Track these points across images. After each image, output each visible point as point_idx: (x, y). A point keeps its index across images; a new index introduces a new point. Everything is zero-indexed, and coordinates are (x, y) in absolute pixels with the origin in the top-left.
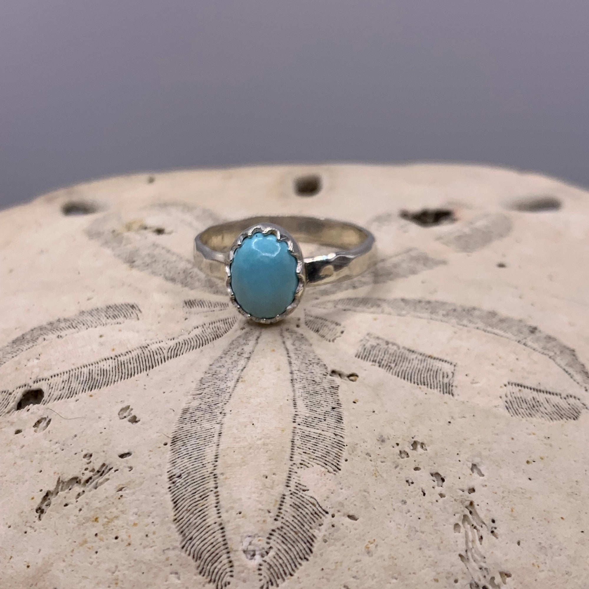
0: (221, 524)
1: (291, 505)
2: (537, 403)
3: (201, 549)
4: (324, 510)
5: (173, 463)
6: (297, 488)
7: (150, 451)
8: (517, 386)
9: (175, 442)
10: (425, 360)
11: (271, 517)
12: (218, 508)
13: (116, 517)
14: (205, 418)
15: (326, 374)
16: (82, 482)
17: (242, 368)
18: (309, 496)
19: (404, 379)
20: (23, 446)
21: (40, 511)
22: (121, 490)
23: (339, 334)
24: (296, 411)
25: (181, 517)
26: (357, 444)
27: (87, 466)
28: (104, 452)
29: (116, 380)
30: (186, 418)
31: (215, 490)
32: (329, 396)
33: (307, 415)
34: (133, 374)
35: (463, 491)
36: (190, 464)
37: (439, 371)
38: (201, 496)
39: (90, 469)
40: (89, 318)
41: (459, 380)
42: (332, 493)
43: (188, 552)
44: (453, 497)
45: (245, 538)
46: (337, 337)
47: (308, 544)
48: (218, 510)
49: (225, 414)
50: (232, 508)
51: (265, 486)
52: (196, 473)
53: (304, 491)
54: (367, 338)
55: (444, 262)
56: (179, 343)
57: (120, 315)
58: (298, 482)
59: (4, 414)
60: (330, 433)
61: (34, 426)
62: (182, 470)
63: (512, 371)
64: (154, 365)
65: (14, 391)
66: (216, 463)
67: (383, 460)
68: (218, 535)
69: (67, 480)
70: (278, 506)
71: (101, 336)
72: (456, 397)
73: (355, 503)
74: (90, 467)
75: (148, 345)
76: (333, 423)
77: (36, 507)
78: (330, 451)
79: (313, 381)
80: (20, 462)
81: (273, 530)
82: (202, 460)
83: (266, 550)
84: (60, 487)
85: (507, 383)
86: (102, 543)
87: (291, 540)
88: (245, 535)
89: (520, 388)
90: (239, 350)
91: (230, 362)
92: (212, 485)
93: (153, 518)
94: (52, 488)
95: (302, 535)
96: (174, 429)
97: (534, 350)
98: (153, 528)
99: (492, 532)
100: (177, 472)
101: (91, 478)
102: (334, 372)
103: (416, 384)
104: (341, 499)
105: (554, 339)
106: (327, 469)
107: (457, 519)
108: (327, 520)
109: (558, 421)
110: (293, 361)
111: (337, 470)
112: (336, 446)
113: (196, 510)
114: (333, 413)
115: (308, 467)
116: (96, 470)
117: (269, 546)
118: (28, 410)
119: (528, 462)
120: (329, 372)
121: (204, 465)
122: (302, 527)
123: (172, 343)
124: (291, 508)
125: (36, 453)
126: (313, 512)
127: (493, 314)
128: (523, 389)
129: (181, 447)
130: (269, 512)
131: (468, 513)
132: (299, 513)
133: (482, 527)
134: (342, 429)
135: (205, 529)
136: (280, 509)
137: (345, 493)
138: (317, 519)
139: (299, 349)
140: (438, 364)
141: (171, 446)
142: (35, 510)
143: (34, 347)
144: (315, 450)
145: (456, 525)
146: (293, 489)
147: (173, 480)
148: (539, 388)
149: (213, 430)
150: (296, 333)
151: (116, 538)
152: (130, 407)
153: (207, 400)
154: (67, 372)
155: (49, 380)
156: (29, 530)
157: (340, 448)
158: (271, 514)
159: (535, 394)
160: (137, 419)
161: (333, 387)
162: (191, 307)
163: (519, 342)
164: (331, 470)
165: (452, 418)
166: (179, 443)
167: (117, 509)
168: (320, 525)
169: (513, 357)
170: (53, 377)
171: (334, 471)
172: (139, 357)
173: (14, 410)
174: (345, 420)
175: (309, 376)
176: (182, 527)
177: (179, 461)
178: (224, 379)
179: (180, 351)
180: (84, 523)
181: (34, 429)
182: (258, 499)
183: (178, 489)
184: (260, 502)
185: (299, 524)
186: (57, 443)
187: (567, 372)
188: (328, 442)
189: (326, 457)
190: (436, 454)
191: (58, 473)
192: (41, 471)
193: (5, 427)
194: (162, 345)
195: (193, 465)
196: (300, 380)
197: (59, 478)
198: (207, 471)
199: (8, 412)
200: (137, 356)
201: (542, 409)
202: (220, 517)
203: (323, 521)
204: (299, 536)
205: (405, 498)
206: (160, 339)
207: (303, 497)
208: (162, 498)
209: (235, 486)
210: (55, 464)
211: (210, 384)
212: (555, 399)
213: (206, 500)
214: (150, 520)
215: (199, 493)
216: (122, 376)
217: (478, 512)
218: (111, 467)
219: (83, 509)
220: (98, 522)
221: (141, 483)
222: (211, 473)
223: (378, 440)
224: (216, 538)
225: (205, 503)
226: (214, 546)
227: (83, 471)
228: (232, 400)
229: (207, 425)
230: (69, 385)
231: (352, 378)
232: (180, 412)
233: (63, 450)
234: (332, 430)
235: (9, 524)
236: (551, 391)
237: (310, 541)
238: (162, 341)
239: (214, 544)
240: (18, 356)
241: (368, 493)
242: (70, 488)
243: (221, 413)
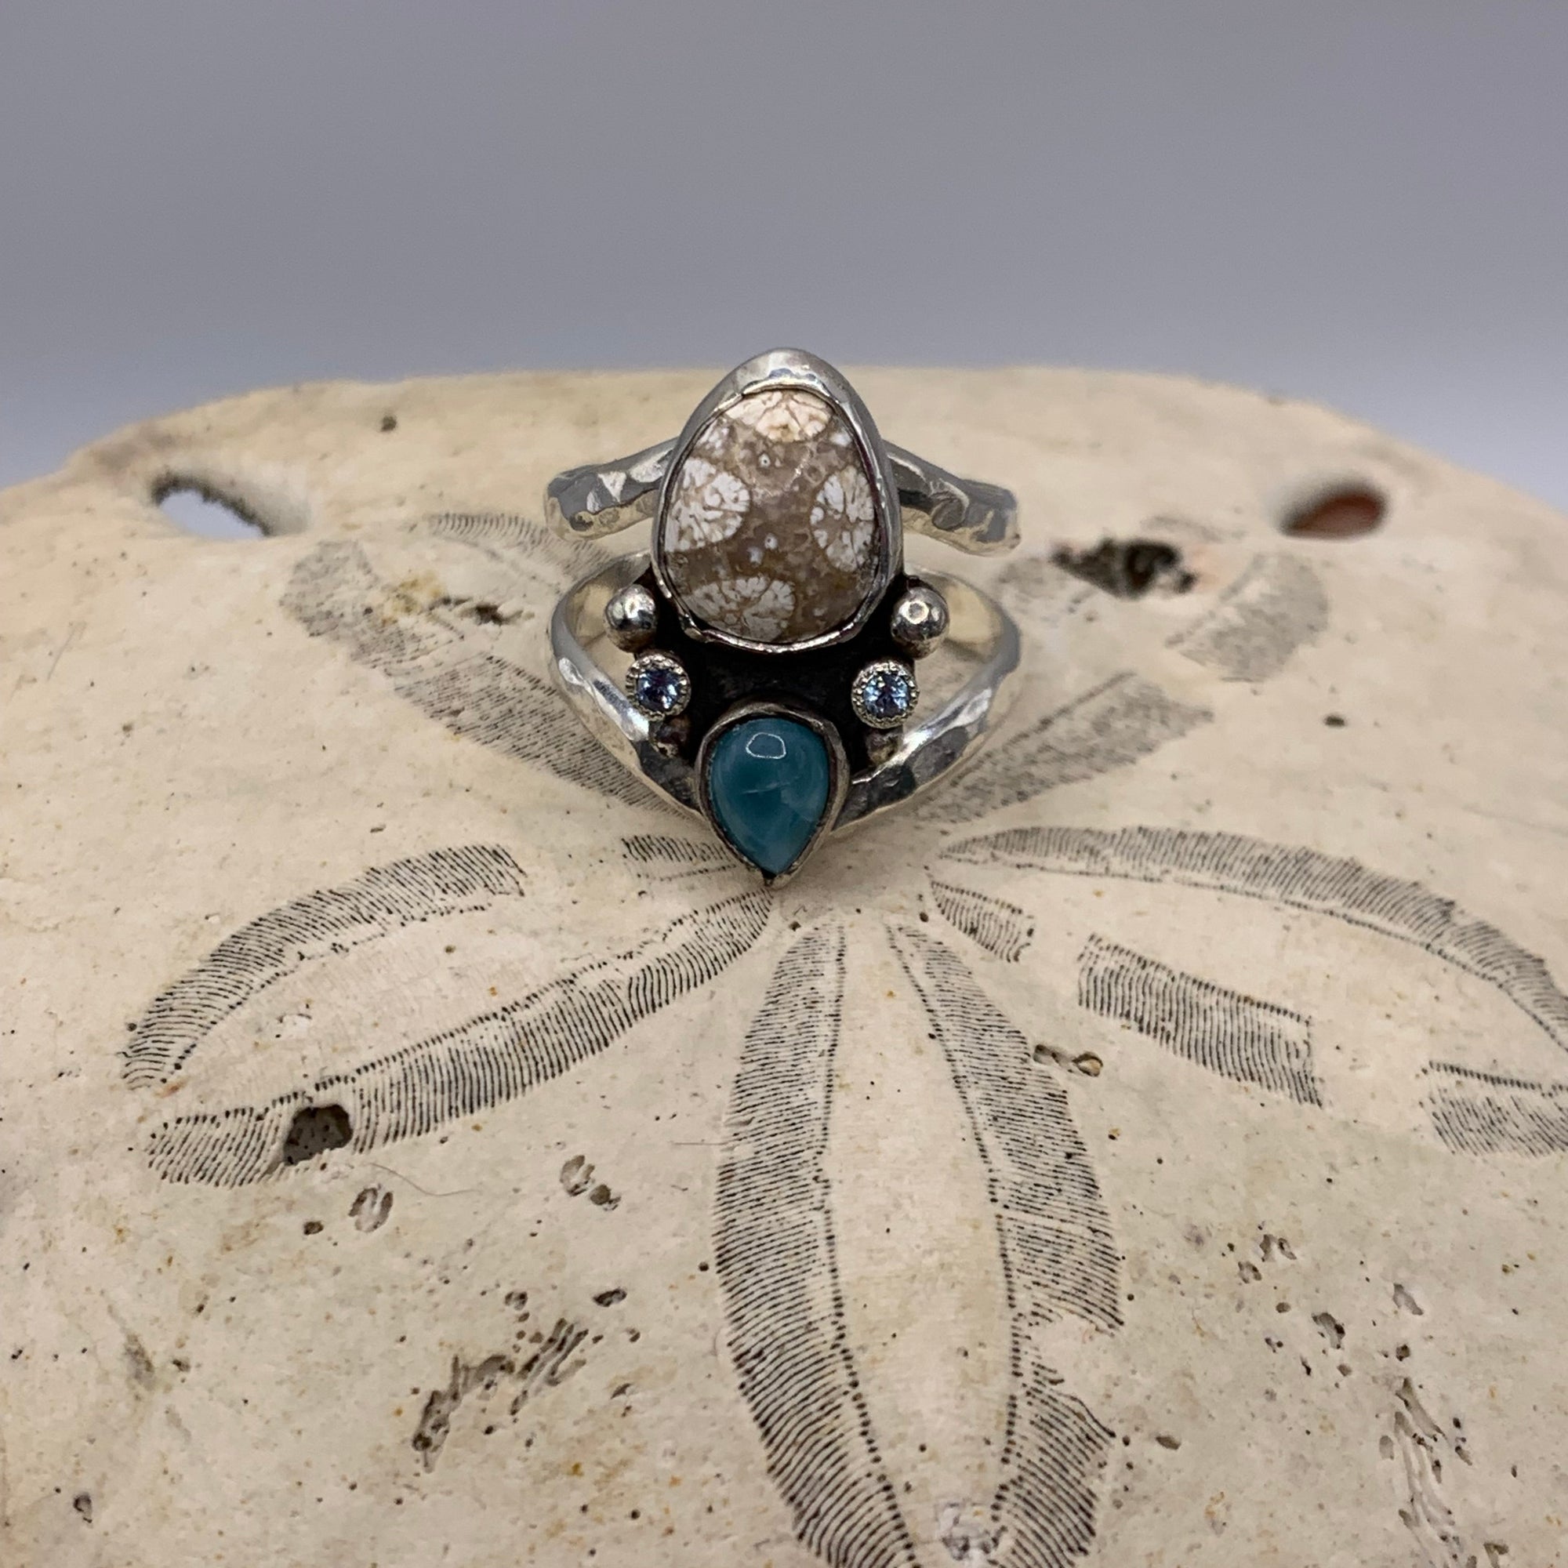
0: (882, 1478)
1: (1032, 1423)
2: (1498, 1113)
3: (842, 1540)
4: (1104, 1429)
5: (737, 1320)
6: (1040, 1378)
7: (671, 1287)
8: (1449, 1071)
9: (724, 1261)
10: (1238, 1008)
11: (993, 1455)
12: (869, 1437)
13: (624, 1463)
14: (784, 1195)
15: (1026, 1057)
16: (518, 1368)
17: (827, 1046)
18: (1066, 1396)
19: (1205, 1063)
20: (337, 1271)
21: (422, 1442)
22: (621, 1391)
23: (1024, 939)
24: (991, 1171)
25: (785, 1460)
26: (1145, 1253)
27: (520, 1326)
28: (554, 1288)
29: (526, 1081)
30: (734, 1195)
31: (854, 1392)
32: (1050, 1121)
33: (1018, 1179)
34: (563, 1061)
35: (1386, 1356)
36: (778, 1321)
37: (1276, 1038)
38: (822, 1408)
39: (529, 1334)
40: (395, 889)
41: (1324, 1063)
42: (1116, 1385)
43: (814, 1548)
44: (1367, 1373)
45: (943, 1510)
46: (1022, 947)
47: (1082, 1514)
48: (870, 1442)
49: (826, 1181)
50: (902, 1437)
51: (967, 1379)
52: (798, 1346)
53: (1053, 1382)
54: (1092, 947)
55: (1207, 715)
56: (649, 968)
57: (472, 880)
58: (1037, 1361)
59: (258, 1176)
60: (1081, 1228)
61: (352, 1213)
62: (764, 1339)
63: (1432, 1031)
64: (608, 1036)
65: (267, 1110)
66: (842, 1321)
67: (1209, 1290)
68: (880, 1504)
69: (477, 1363)
70: (1005, 1427)
71: (449, 950)
72: (1328, 1110)
73: (1169, 1406)
74: (529, 1327)
75: (574, 975)
76: (1080, 1198)
77: (410, 1435)
78: (1091, 1274)
79: (1003, 1078)
80: (341, 1314)
81: (1003, 1487)
82: (804, 1310)
83: (993, 1535)
84: (461, 1381)
85: (1427, 1066)
86: (601, 1530)
87: (1046, 1507)
88: (943, 1501)
89: (1456, 1076)
90: (804, 991)
91: (792, 1026)
92: (842, 1378)
93: (717, 1465)
94: (443, 1385)
95: (1068, 1493)
96: (714, 1225)
97: (1464, 967)
98: (722, 1491)
99: (1458, 1449)
100: (749, 1342)
101: (536, 1358)
102: (1040, 1049)
103: (1234, 1077)
104: (1137, 1398)
105: (1496, 933)
106: (1091, 1322)
107: (1383, 1425)
108: (1115, 1451)
109: (1548, 1158)
110: (944, 1025)
111: (1117, 1325)
112: (1102, 1262)
113: (817, 1442)
114: (1072, 1170)
115: (1050, 1321)
116: (546, 1338)
117: (997, 1526)
118: (323, 1167)
119: (1505, 1270)
120: (1032, 1051)
121: (814, 1326)
122: (1064, 1473)
123: (632, 968)
124: (1033, 1427)
125: (378, 1290)
126: (1083, 1437)
127: (1353, 870)
128: (1462, 1078)
129: (745, 1276)
130: (988, 1442)
131: (1402, 1408)
132: (1051, 1441)
133: (1436, 1440)
134: (1102, 1213)
135: (846, 1491)
136: (1010, 1433)
137: (1146, 1382)
138: (1093, 1452)
139: (946, 987)
140: (1272, 1021)
141: (719, 1272)
142: (409, 1444)
143: (282, 979)
144: (1058, 1275)
145: (1385, 1440)
146: (1028, 1378)
147: (748, 1366)
148: (1495, 1074)
149: (808, 1229)
150: (924, 938)
151: (635, 1515)
152: (587, 1162)
153: (772, 1141)
154: (394, 1059)
155: (353, 1080)
156: (405, 1494)
157: (1111, 1266)
158: (993, 1448)
159: (1488, 1090)
160: (612, 1197)
161: (1053, 1095)
162: (645, 859)
163: (1428, 946)
164: (1103, 1325)
165: (1332, 1167)
166: (737, 1265)
167: (623, 1441)
168: (1101, 1466)
169: (1425, 993)
170: (363, 1071)
171: (1110, 1326)
172: (561, 1011)
173: (282, 1165)
174: (1103, 1190)
175: (990, 1065)
176: (792, 1486)
177: (749, 1313)
178: (794, 1080)
179: (659, 991)
180: (545, 1479)
181: (353, 1220)
182: (956, 1412)
183: (764, 1389)
184: (966, 1421)
185: (1057, 1468)
186: (425, 1262)
187: (1541, 1023)
188: (1081, 1252)
189: (1085, 1293)
190: (1318, 1266)
191: (450, 1346)
192: (403, 1339)
193: (275, 1212)
194: (608, 973)
195: (785, 1325)
196: (972, 1079)
197: (456, 1359)
198: (825, 1342)
199: (270, 1170)
200: (557, 1010)
201: (1509, 1127)
202: (877, 1460)
203: (1106, 1455)
204: (1060, 1497)
205: (1270, 1385)
206: (599, 958)
207: (1055, 1400)
208: (730, 1414)
209: (899, 1381)
210: (437, 1320)
211: (762, 1092)
212: (1533, 1100)
213: (837, 1417)
214: (708, 1470)
215: (817, 1400)
216: (537, 1070)
217: (1423, 1403)
218: (582, 1329)
219: (534, 1441)
220: (581, 1475)
221: (670, 1376)
222: (834, 1347)
223: (1189, 1240)
224: (875, 1512)
225: (836, 1423)
226: (873, 1532)
227: (514, 1340)
228: (833, 1143)
229: (792, 1215)
230: (410, 1095)
231: (1085, 1064)
232: (714, 1174)
233: (447, 1282)
234: (1082, 1219)
235: (351, 1480)
236: (1522, 1079)
237: (1085, 1505)
238: (605, 964)
239: (874, 1526)
240: (246, 1004)
241: (1192, 1377)
242: (485, 1382)
243: (816, 1179)
